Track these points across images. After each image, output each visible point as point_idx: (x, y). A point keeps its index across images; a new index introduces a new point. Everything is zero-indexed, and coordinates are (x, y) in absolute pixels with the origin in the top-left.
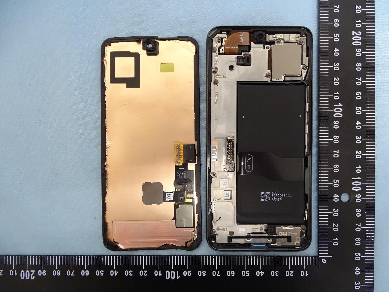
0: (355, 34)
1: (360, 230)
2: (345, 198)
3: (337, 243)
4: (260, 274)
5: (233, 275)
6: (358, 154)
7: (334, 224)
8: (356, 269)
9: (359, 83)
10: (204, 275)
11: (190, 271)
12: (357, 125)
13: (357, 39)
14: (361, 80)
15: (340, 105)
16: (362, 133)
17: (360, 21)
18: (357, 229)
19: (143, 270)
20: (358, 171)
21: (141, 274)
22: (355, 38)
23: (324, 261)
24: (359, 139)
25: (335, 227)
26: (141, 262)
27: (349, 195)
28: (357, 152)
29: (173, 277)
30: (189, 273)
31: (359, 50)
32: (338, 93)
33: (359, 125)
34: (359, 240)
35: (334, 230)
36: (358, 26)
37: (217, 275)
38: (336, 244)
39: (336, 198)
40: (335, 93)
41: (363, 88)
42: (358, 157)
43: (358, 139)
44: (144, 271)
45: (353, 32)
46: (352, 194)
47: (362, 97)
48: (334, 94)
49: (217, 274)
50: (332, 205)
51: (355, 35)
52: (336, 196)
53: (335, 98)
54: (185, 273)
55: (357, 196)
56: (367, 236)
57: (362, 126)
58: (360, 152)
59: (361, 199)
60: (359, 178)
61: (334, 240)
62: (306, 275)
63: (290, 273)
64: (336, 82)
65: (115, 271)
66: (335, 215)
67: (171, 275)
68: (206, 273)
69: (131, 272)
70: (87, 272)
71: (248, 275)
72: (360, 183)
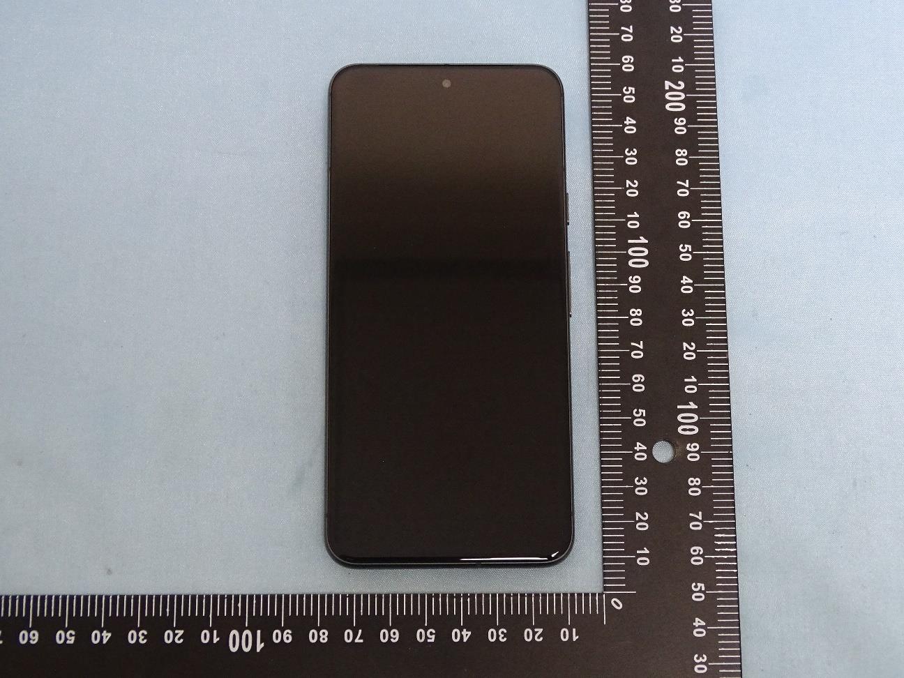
0: (670, 87)
1: (700, 528)
2: (663, 453)
3: (647, 559)
4: (462, 636)
5: (395, 639)
6: (688, 350)
7: (638, 515)
8: (696, 624)
9: (683, 193)
10: (324, 639)
11: (290, 632)
12: (683, 285)
13: (675, 99)
14: (687, 185)
15: (643, 240)
16: (696, 301)
17: (681, 60)
18: (694, 526)
19: (173, 630)
20: (690, 389)
21: (169, 639)
22: (670, 96)
23: (618, 604)
24: (689, 317)
25: (640, 520)
26: (168, 610)
27: (674, 445)
28: (685, 345)
29: (247, 645)
30: (288, 637)
31: (682, 121)
32: (636, 215)
33: (687, 284)
34: (700, 551)
35: (638, 528)
36: (678, 69)
37: (357, 641)
38: (643, 562)
39: (641, 451)
40: (631, 214)
41: (693, 204)
42: (689, 356)
43: (686, 315)
44: (176, 632)
45: (666, 82)
46: (678, 442)
47: (692, 223)
48: (629, 216)
49: (355, 637)
50: (631, 469)
51: (671, 89)
52: (639, 446)
53: (631, 224)
54: (278, 636)
55: (690, 447)
56: (719, 543)
57: (694, 288)
58: (692, 346)
59: (700, 454)
60: (693, 406)
61: (638, 552)
62: (575, 638)
63: (534, 633)
64: (632, 190)
65: (105, 632)
66: (639, 491)
67: (241, 641)
68: (327, 637)
69: (143, 634)
70: (34, 635)
71: (433, 640)
72: (696, 418)
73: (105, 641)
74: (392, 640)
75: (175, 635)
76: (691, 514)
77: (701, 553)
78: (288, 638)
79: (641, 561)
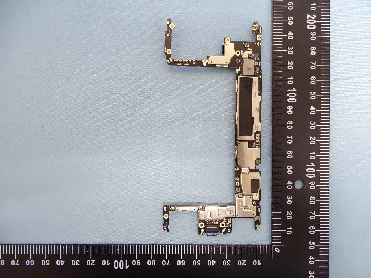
1: (314, 218)
2: (299, 185)
3: (291, 231)
4: (212, 263)
6: (312, 140)
7: (288, 212)
8: (310, 259)
9: (313, 68)
11: (139, 261)
12: (311, 110)
13: (311, 22)
14: (315, 64)
15: (294, 90)
16: (317, 118)
17: (315, 4)
18: (311, 217)
20: (313, 158)
21: (89, 264)
22: (309, 22)
23: (277, 250)
24: (313, 125)
25: (289, 215)
26: (88, 252)
27: (303, 182)
28: (311, 138)
29: (121, 267)
30: (138, 263)
31: (314, 34)
32: (292, 78)
33: (313, 110)
34: (313, 228)
35: (287, 218)
36: (313, 9)
37: (167, 265)
39: (290, 185)
41: (317, 73)
42: (313, 143)
43: (312, 124)
44: (92, 261)
45: (308, 15)
46: (306, 181)
47: (316, 82)
48: (288, 78)
49: (167, 263)
50: (286, 192)
51: (310, 18)
52: (289, 183)
53: (289, 82)
54: (134, 263)
55: (311, 183)
56: (322, 225)
57: (316, 112)
58: (314, 138)
59: (316, 187)
60: (313, 165)
61: (287, 228)
62: (259, 264)
63: (242, 262)
64: (290, 66)
65: (62, 261)
66: (288, 202)
67: (119, 265)
68: (155, 263)
69: (78, 262)
70: (32, 262)
71: (199, 265)
72: (314, 170)
73: (62, 265)
74: (182, 265)
75: (91, 262)
76: (310, 212)
77: (314, 229)
79: (288, 232)
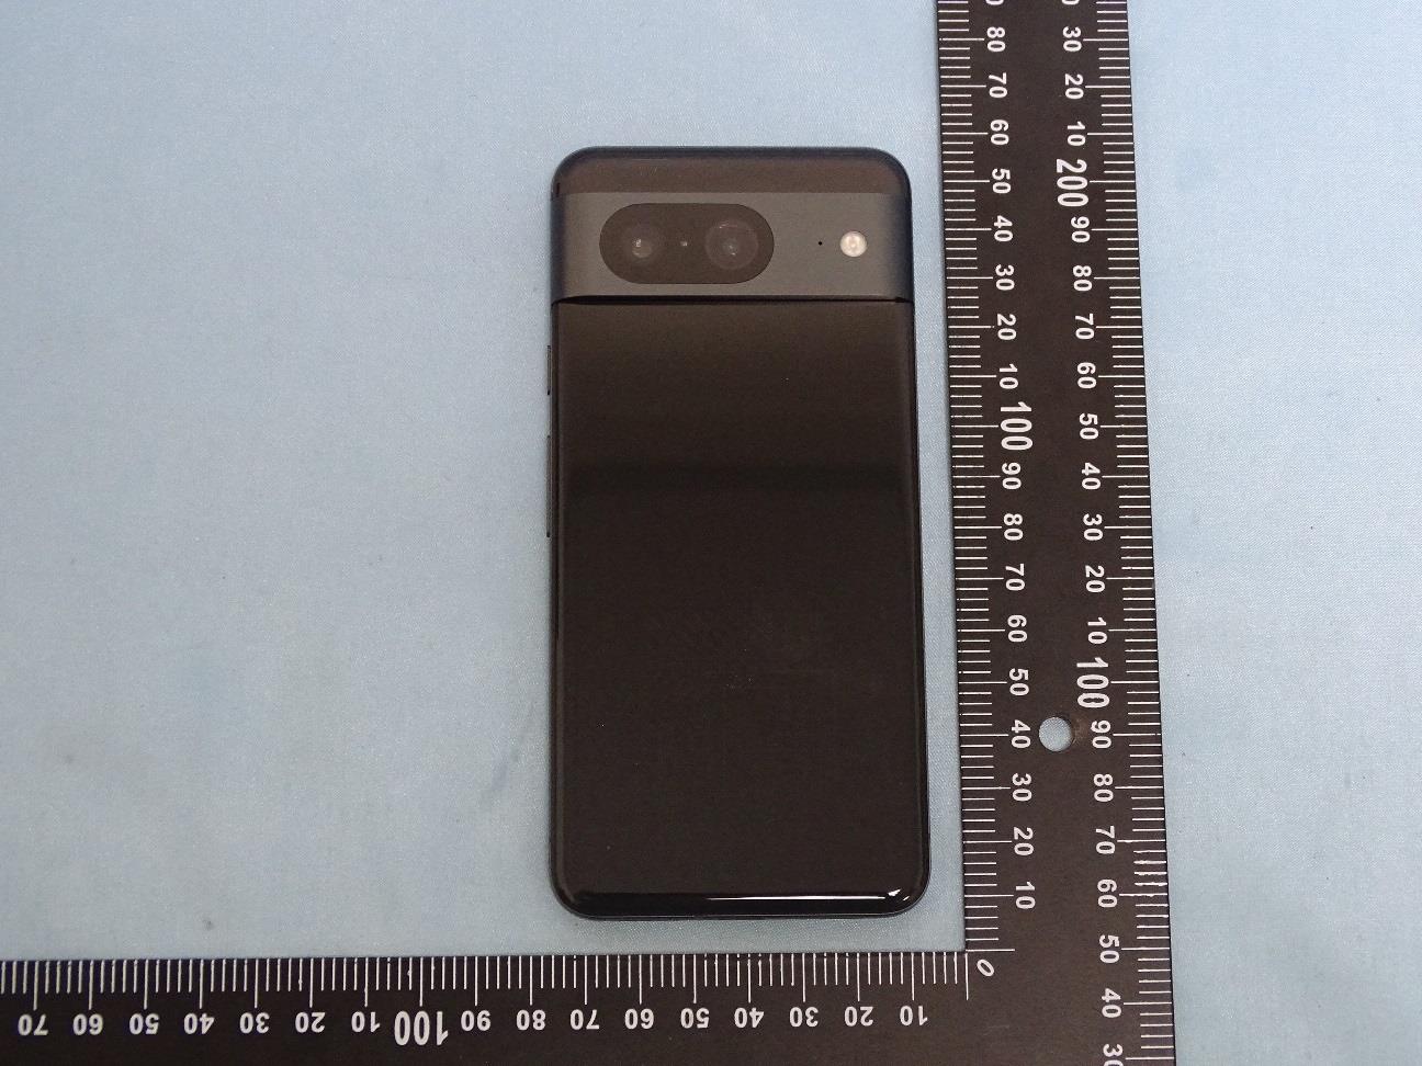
0: (1064, 168)
1: (1112, 851)
2: (1055, 735)
3: (1032, 900)
4: (750, 1019)
5: (647, 1023)
6: (1092, 577)
7: (1017, 831)
8: (1106, 998)
9: (1085, 334)
10: (540, 1024)
11: (487, 1014)
12: (1085, 477)
13: (1072, 187)
14: (1091, 322)
15: (1024, 407)
16: (1106, 502)
17: (1081, 126)
18: (1103, 848)
19: (309, 1012)
20: (1097, 638)
21: (302, 1026)
22: (1065, 183)
23: (987, 969)
24: (1094, 526)
25: (1021, 840)
26: (300, 982)
27: (1070, 723)
28: (1089, 569)
29: (422, 1035)
30: (484, 1021)
31: (1083, 222)
32: (1013, 369)
33: (1092, 476)
34: (1112, 886)
35: (1017, 852)
36: (1076, 141)
37: (589, 1027)
38: (1027, 903)
39: (1021, 733)
40: (1004, 367)
41: (1100, 350)
42: (1095, 587)
43: (1090, 524)
44: (314, 1015)
45: (1058, 161)
46: (1078, 719)
47: (1098, 380)
48: (1001, 370)
49: (586, 1021)
50: (1007, 761)
51: (1066, 172)
52: (1019, 726)
53: (1006, 383)
54: (469, 1021)
55: (1097, 727)
56: (1141, 874)
57: (1102, 481)
58: (1099, 572)
59: (1113, 738)
60: (1100, 663)
61: (1018, 888)
62: (922, 1021)
63: (860, 1014)
64: (1007, 329)
65: (204, 1015)
66: (1019, 795)
67: (414, 1029)
68: (545, 1020)
69: (263, 1019)
70: (96, 1021)
71: (705, 1025)
72: (1106, 682)
73: (205, 1030)
74: (643, 1025)
75: (312, 1020)
77: (1114, 889)
78: (484, 1023)
79: (1022, 902)
